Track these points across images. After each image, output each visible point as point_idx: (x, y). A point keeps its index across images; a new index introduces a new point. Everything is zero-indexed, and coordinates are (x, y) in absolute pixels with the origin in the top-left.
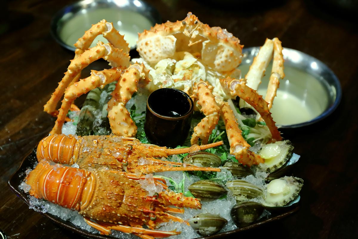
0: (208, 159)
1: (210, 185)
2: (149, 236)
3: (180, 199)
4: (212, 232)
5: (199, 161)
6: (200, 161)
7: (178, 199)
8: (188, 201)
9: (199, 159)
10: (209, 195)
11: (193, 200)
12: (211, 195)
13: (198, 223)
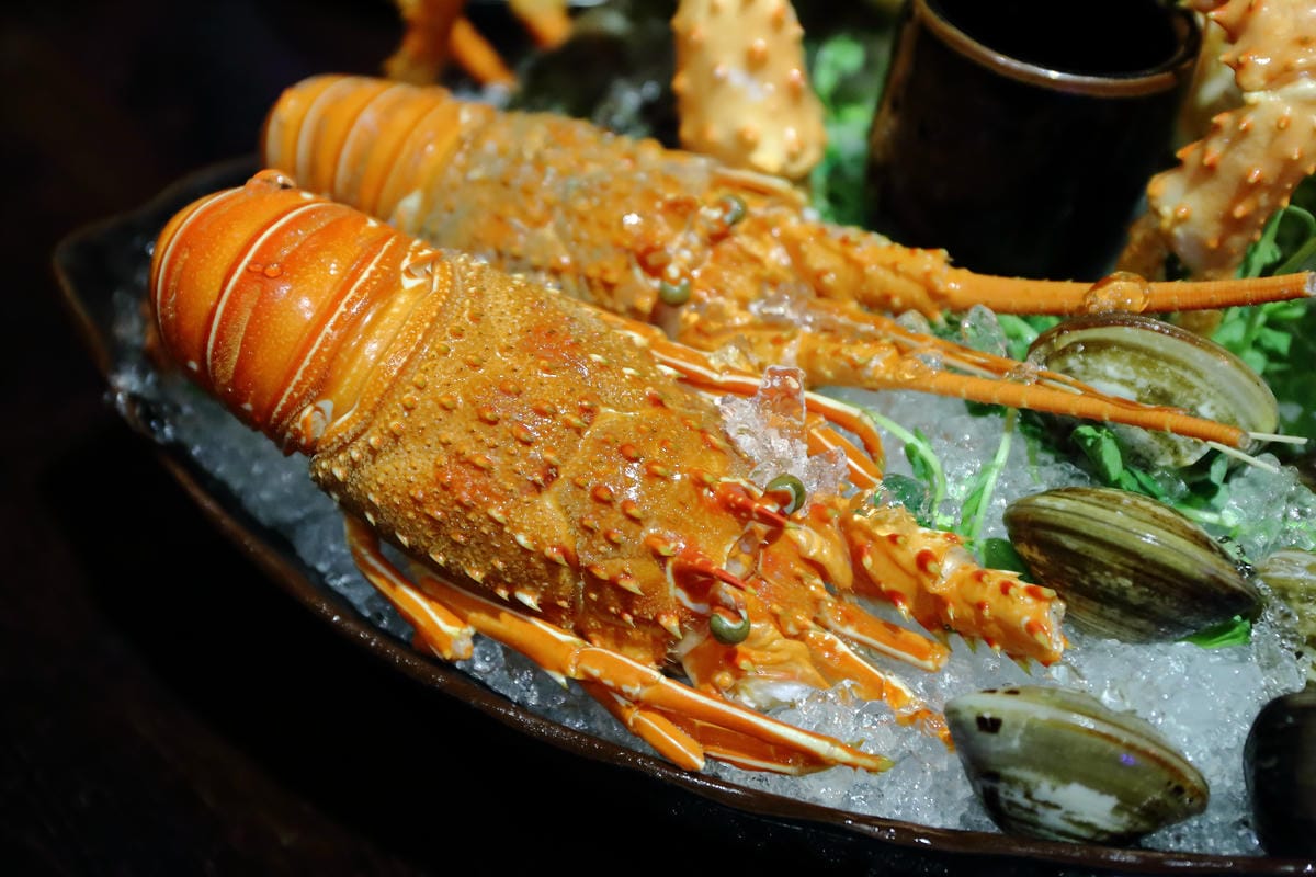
0: (1189, 376)
1: (1149, 518)
2: (668, 724)
3: (932, 567)
4: (1080, 824)
5: (1124, 372)
6: (1131, 376)
7: (923, 560)
8: (979, 587)
9: (1126, 357)
10: (1127, 583)
11: (1012, 591)
12: (1136, 582)
13: (1002, 730)
